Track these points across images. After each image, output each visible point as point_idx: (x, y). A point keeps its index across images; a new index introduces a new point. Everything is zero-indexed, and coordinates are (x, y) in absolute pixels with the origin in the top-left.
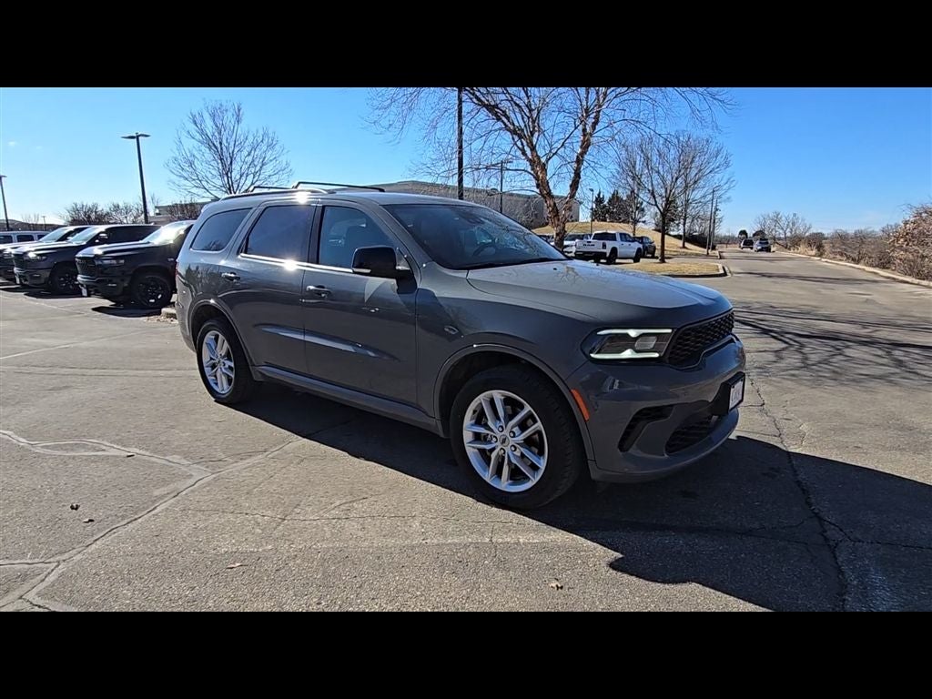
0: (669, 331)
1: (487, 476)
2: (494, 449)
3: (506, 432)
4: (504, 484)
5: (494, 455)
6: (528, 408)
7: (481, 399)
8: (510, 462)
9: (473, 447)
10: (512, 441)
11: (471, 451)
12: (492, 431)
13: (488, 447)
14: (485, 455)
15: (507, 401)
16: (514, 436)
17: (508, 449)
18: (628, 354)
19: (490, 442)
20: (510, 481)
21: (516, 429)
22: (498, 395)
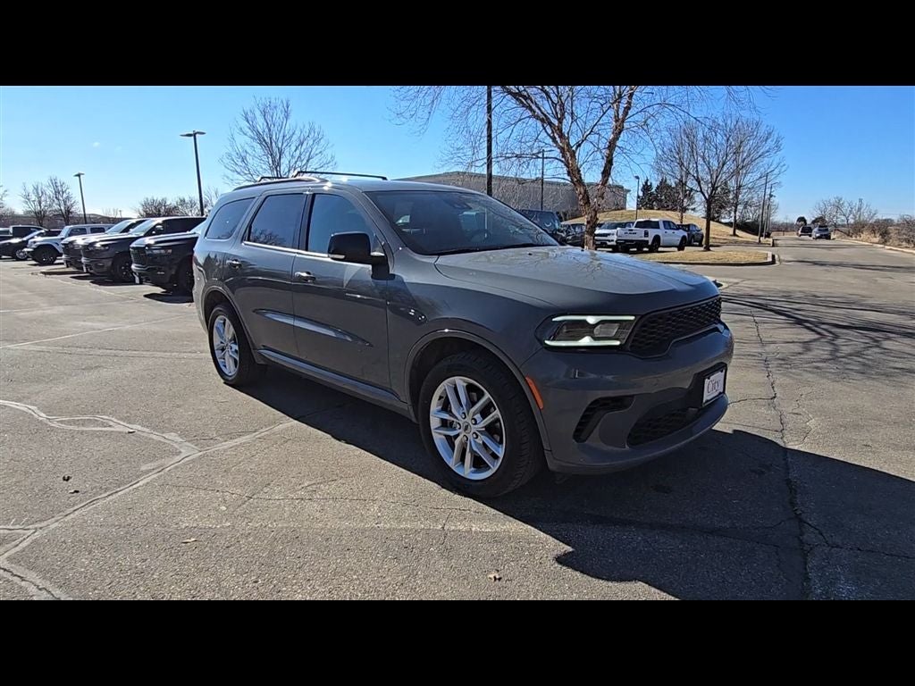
0: (632, 318)
1: (452, 462)
2: (458, 435)
3: (468, 420)
4: (467, 471)
5: (457, 442)
6: (487, 395)
7: (445, 385)
8: (472, 451)
9: (440, 434)
10: (474, 428)
11: (438, 438)
12: (456, 418)
13: (452, 433)
14: (450, 441)
15: (470, 388)
16: (476, 424)
17: (471, 437)
18: (586, 341)
19: (455, 429)
20: (473, 469)
21: (478, 417)
22: (461, 382)
